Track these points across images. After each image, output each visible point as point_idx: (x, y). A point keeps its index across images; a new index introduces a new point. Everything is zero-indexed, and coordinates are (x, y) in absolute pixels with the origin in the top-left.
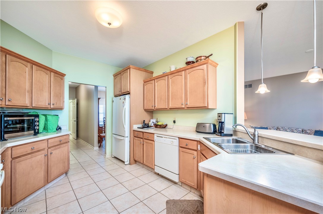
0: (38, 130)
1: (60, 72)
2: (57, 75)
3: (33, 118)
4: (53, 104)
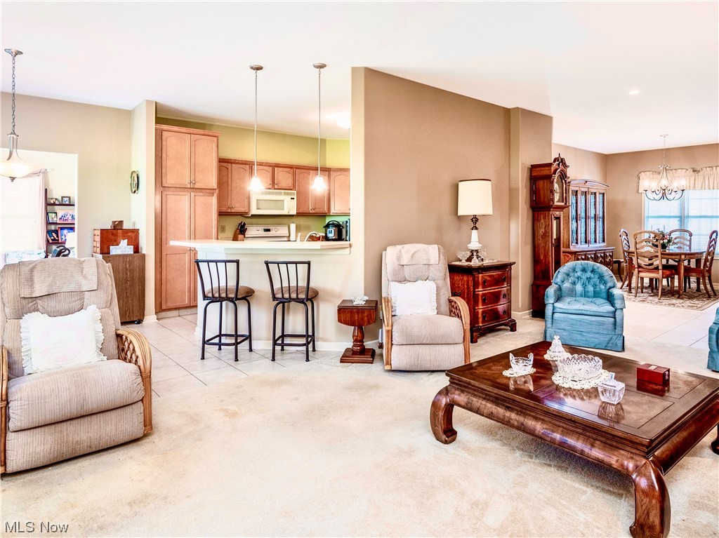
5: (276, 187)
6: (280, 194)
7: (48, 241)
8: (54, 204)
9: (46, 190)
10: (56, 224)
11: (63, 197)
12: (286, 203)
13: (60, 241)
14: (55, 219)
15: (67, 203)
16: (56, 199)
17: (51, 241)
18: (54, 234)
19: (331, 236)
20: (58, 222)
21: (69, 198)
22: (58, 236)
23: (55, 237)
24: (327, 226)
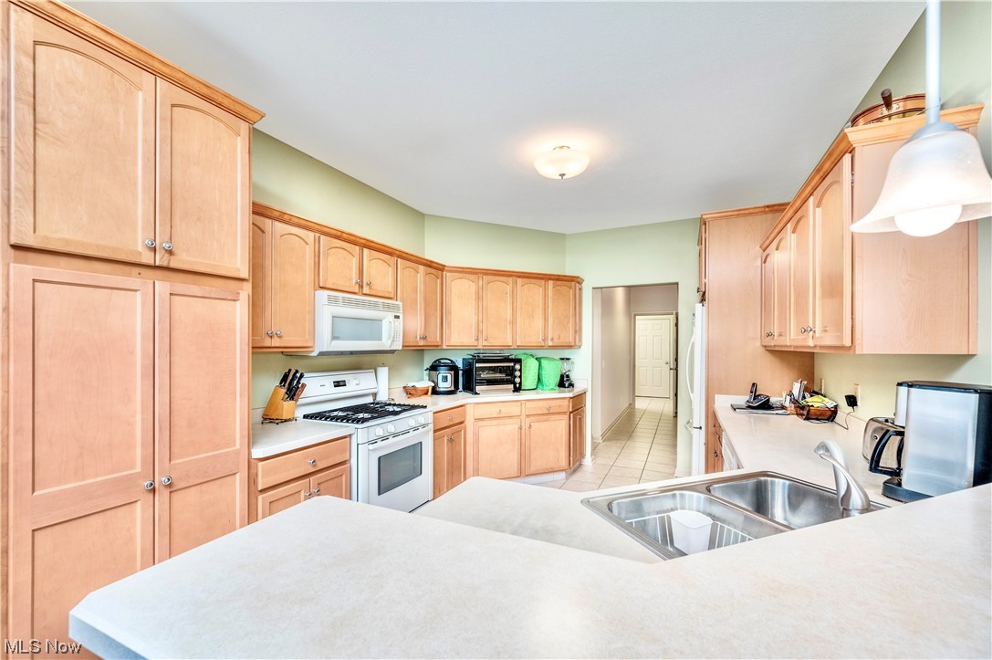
0: (520, 383)
1: (565, 276)
2: (559, 283)
3: (512, 364)
4: (552, 339)
5: (366, 290)
6: (376, 306)
12: (385, 325)
19: (443, 386)
24: (434, 368)
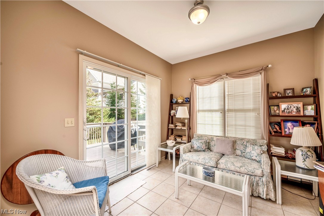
7: (270, 133)
8: (276, 98)
9: (268, 85)
10: (279, 116)
11: (285, 90)
13: (283, 134)
14: (277, 112)
15: (290, 94)
16: (278, 93)
17: (273, 134)
18: (276, 126)
20: (281, 114)
21: (293, 89)
22: (280, 129)
23: (278, 128)
